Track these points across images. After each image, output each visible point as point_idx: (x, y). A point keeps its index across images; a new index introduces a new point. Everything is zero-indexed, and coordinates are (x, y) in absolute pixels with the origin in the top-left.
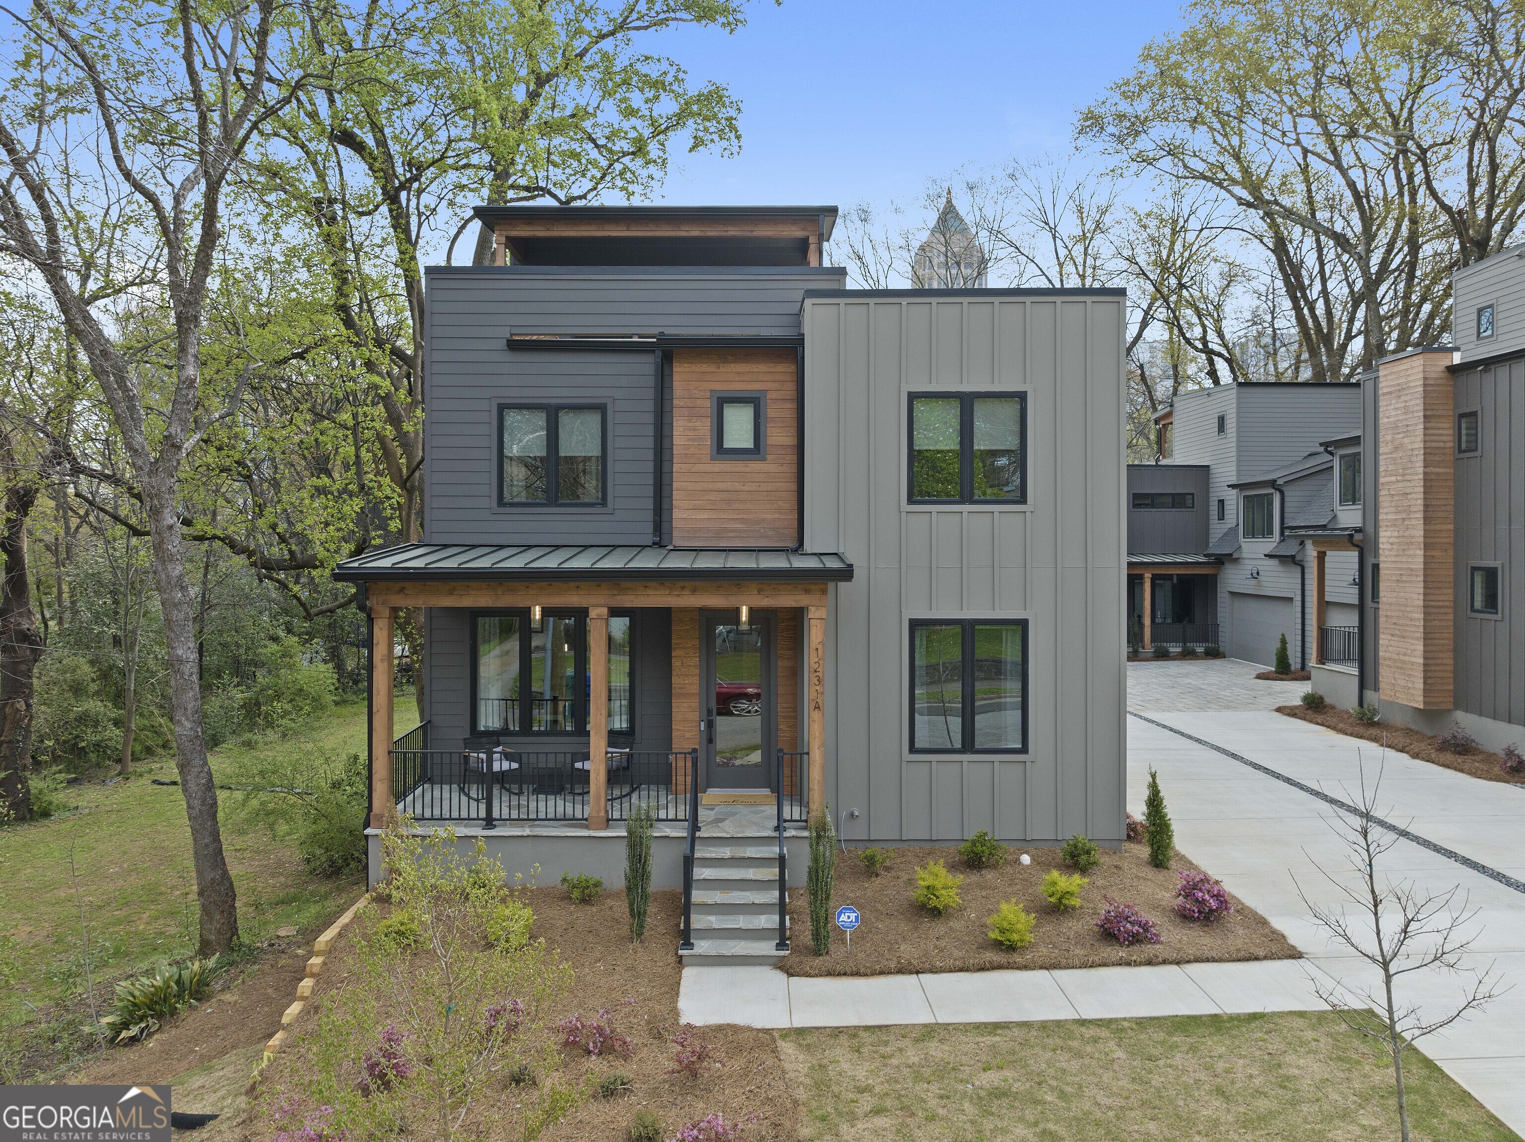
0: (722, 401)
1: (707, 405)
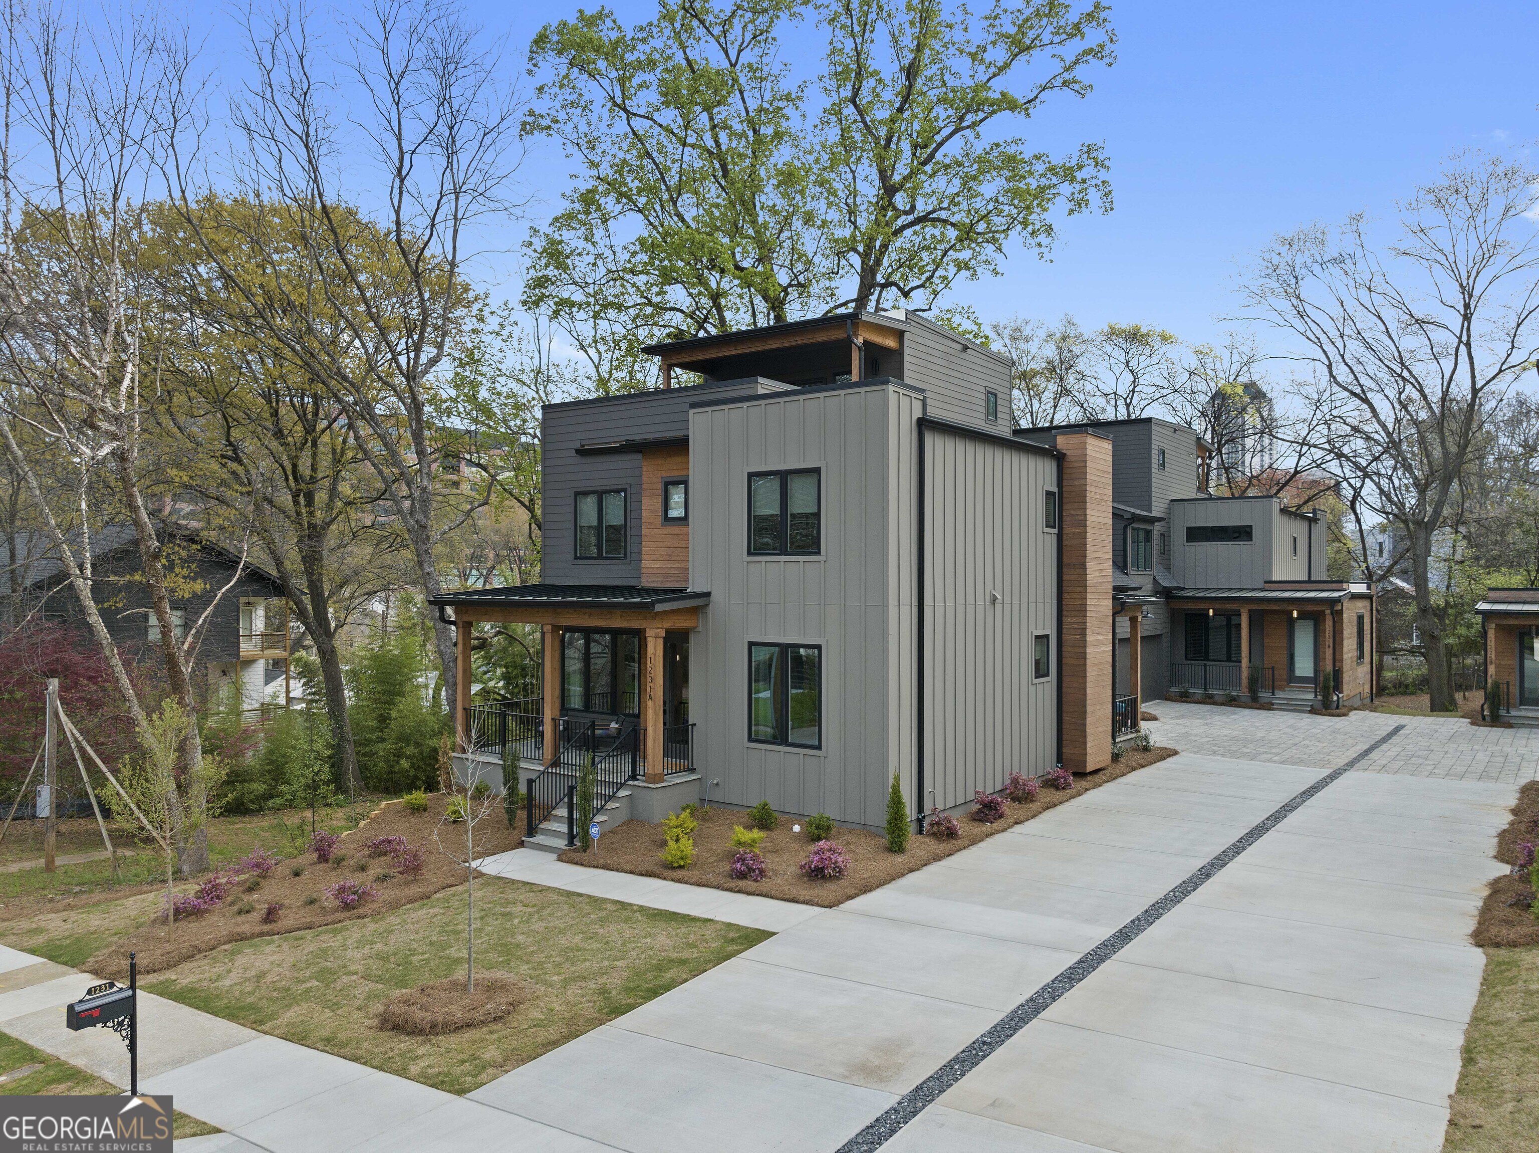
0: (668, 484)
1: (660, 486)
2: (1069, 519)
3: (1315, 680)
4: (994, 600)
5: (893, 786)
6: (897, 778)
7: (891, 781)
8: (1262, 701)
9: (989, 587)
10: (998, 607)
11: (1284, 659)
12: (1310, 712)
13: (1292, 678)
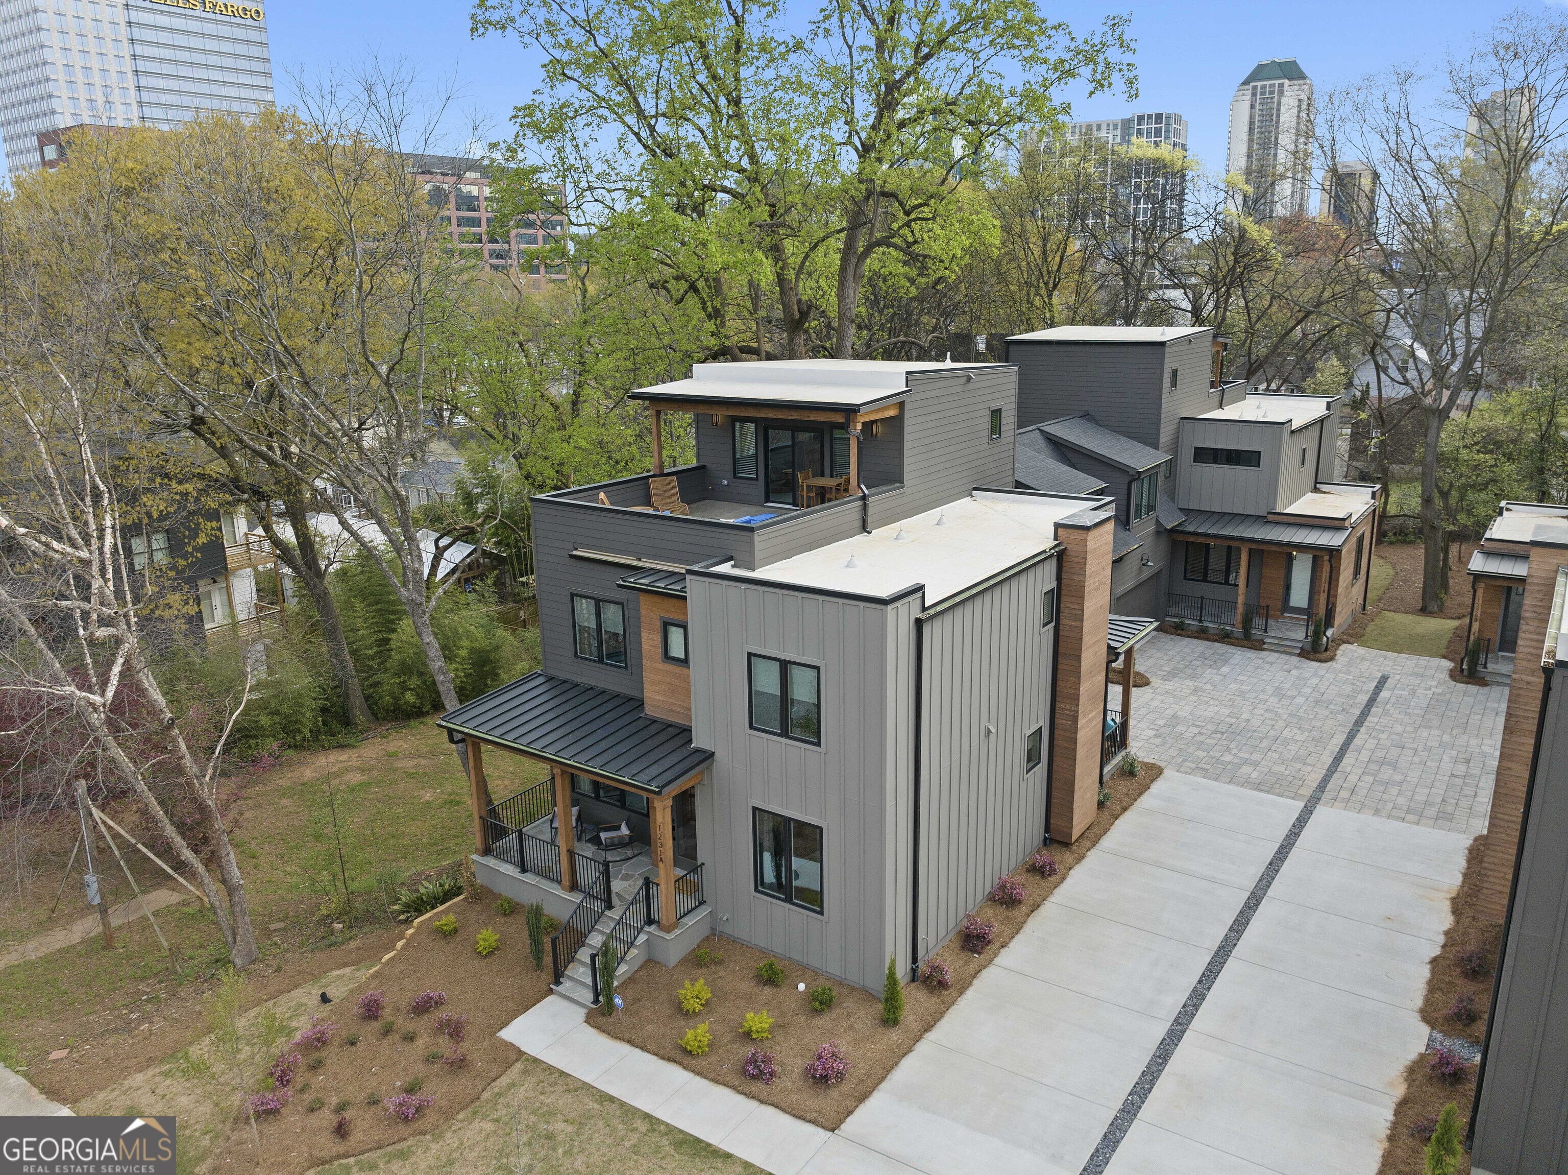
0: (667, 623)
1: (658, 625)
2: (1066, 611)
3: (1309, 612)
4: (989, 732)
5: (890, 969)
6: (893, 962)
7: (887, 965)
8: (1253, 637)
9: (984, 722)
10: (993, 737)
11: (1281, 590)
12: (1299, 655)
13: (1286, 606)
